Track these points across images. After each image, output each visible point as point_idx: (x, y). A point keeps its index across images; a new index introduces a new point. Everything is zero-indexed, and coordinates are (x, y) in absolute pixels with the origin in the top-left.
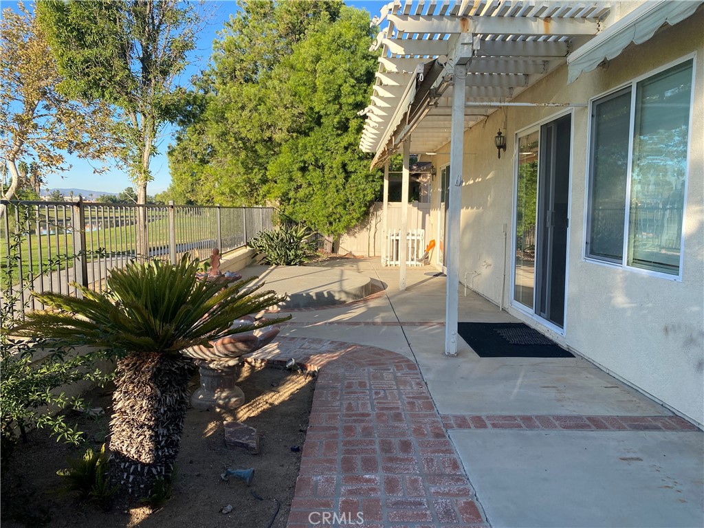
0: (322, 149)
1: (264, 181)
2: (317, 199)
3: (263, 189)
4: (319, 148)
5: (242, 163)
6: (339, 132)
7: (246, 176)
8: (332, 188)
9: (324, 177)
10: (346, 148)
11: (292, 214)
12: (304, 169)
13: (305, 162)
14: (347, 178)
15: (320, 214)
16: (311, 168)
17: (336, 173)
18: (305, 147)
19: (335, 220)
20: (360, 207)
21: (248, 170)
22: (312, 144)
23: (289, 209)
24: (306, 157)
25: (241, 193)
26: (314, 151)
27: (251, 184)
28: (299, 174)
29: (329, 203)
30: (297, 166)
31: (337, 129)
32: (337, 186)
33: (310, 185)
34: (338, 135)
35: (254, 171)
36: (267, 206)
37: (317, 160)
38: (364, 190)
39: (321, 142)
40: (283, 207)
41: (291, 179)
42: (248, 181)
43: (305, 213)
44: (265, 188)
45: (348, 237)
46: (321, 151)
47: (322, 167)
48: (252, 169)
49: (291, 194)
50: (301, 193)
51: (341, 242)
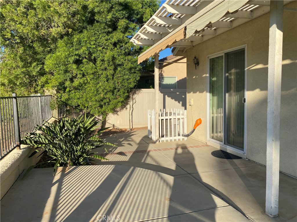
0: (94, 44)
1: (42, 73)
2: (90, 87)
3: (41, 80)
4: (92, 43)
5: (21, 58)
6: (110, 30)
7: (24, 69)
8: (103, 78)
9: (96, 69)
10: (115, 45)
11: (68, 99)
12: (78, 62)
13: (79, 56)
14: (115, 69)
15: (93, 99)
16: (85, 60)
17: (106, 65)
18: (79, 42)
19: (105, 104)
20: (124, 93)
21: (27, 64)
22: (86, 39)
23: (65, 97)
24: (81, 52)
25: (20, 84)
26: (89, 45)
27: (30, 76)
28: (74, 66)
29: (100, 90)
30: (73, 58)
31: (109, 26)
32: (107, 76)
33: (84, 75)
34: (108, 33)
35: (33, 65)
36: (46, 94)
37: (90, 54)
38: (128, 80)
39: (93, 38)
40: (60, 95)
41: (66, 71)
42: (28, 74)
43: (79, 99)
44: (43, 79)
45: (112, 115)
46: (94, 46)
47: (94, 61)
48: (31, 63)
49: (67, 83)
50: (76, 83)
51: (107, 119)
